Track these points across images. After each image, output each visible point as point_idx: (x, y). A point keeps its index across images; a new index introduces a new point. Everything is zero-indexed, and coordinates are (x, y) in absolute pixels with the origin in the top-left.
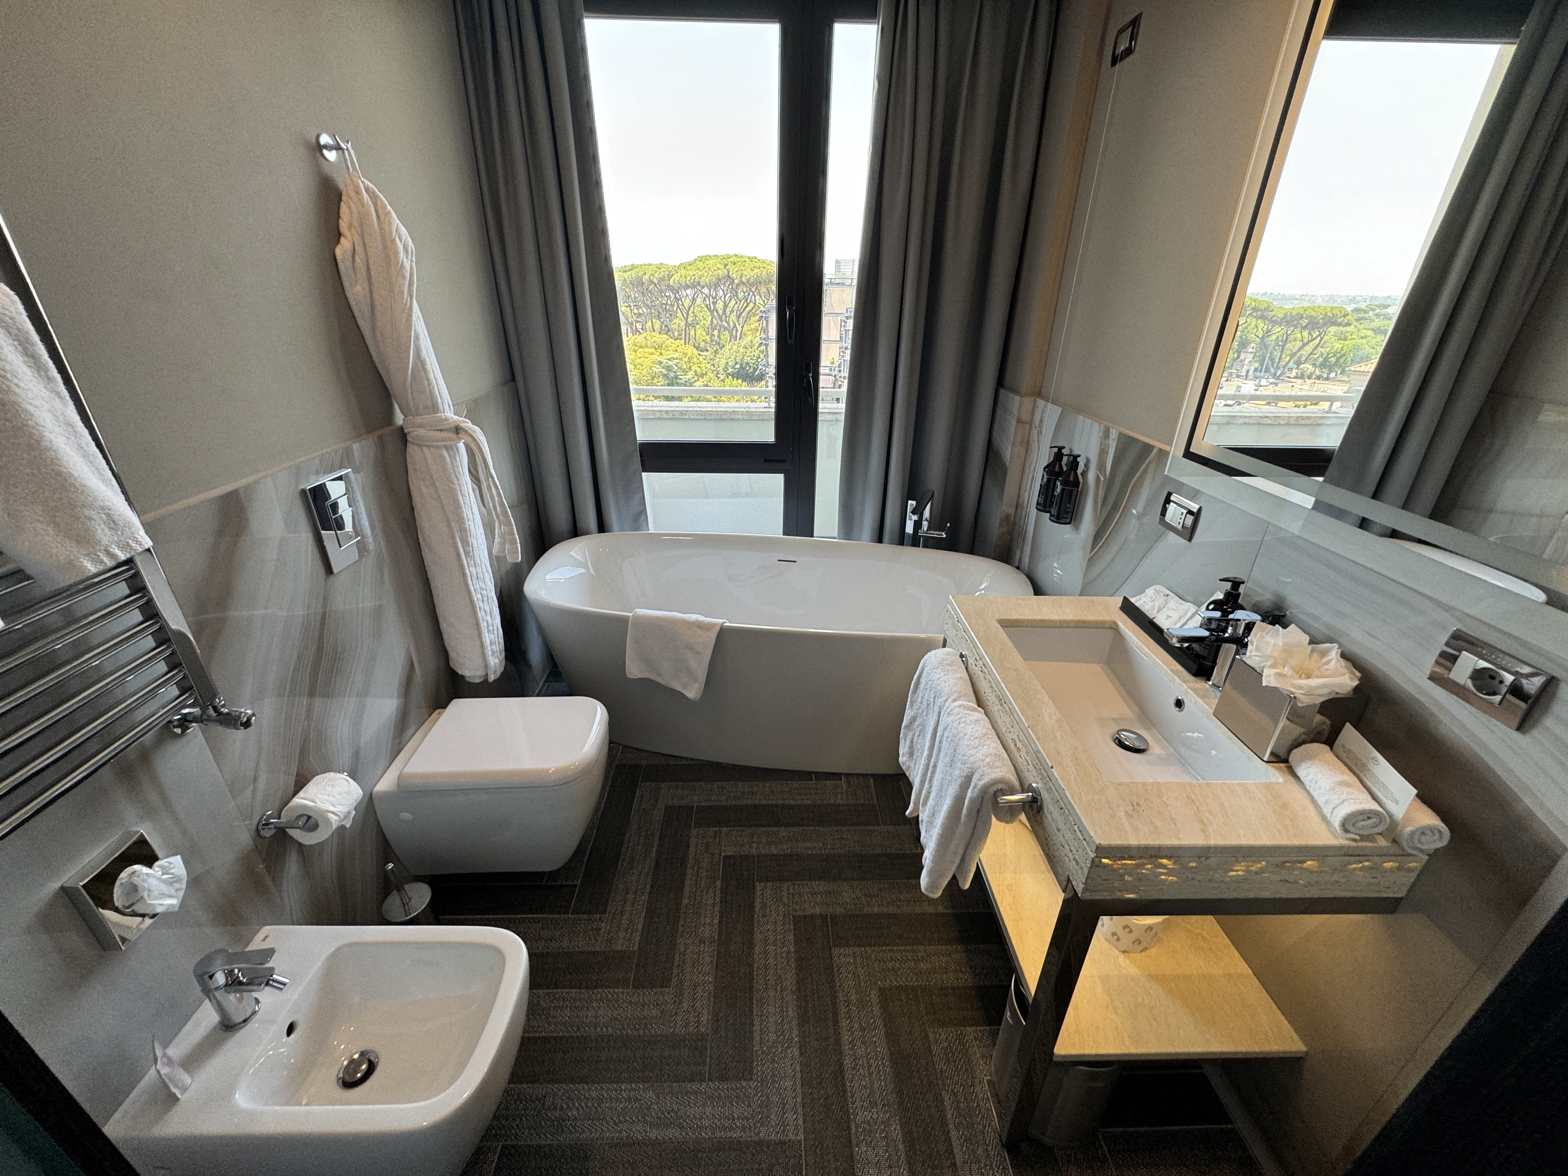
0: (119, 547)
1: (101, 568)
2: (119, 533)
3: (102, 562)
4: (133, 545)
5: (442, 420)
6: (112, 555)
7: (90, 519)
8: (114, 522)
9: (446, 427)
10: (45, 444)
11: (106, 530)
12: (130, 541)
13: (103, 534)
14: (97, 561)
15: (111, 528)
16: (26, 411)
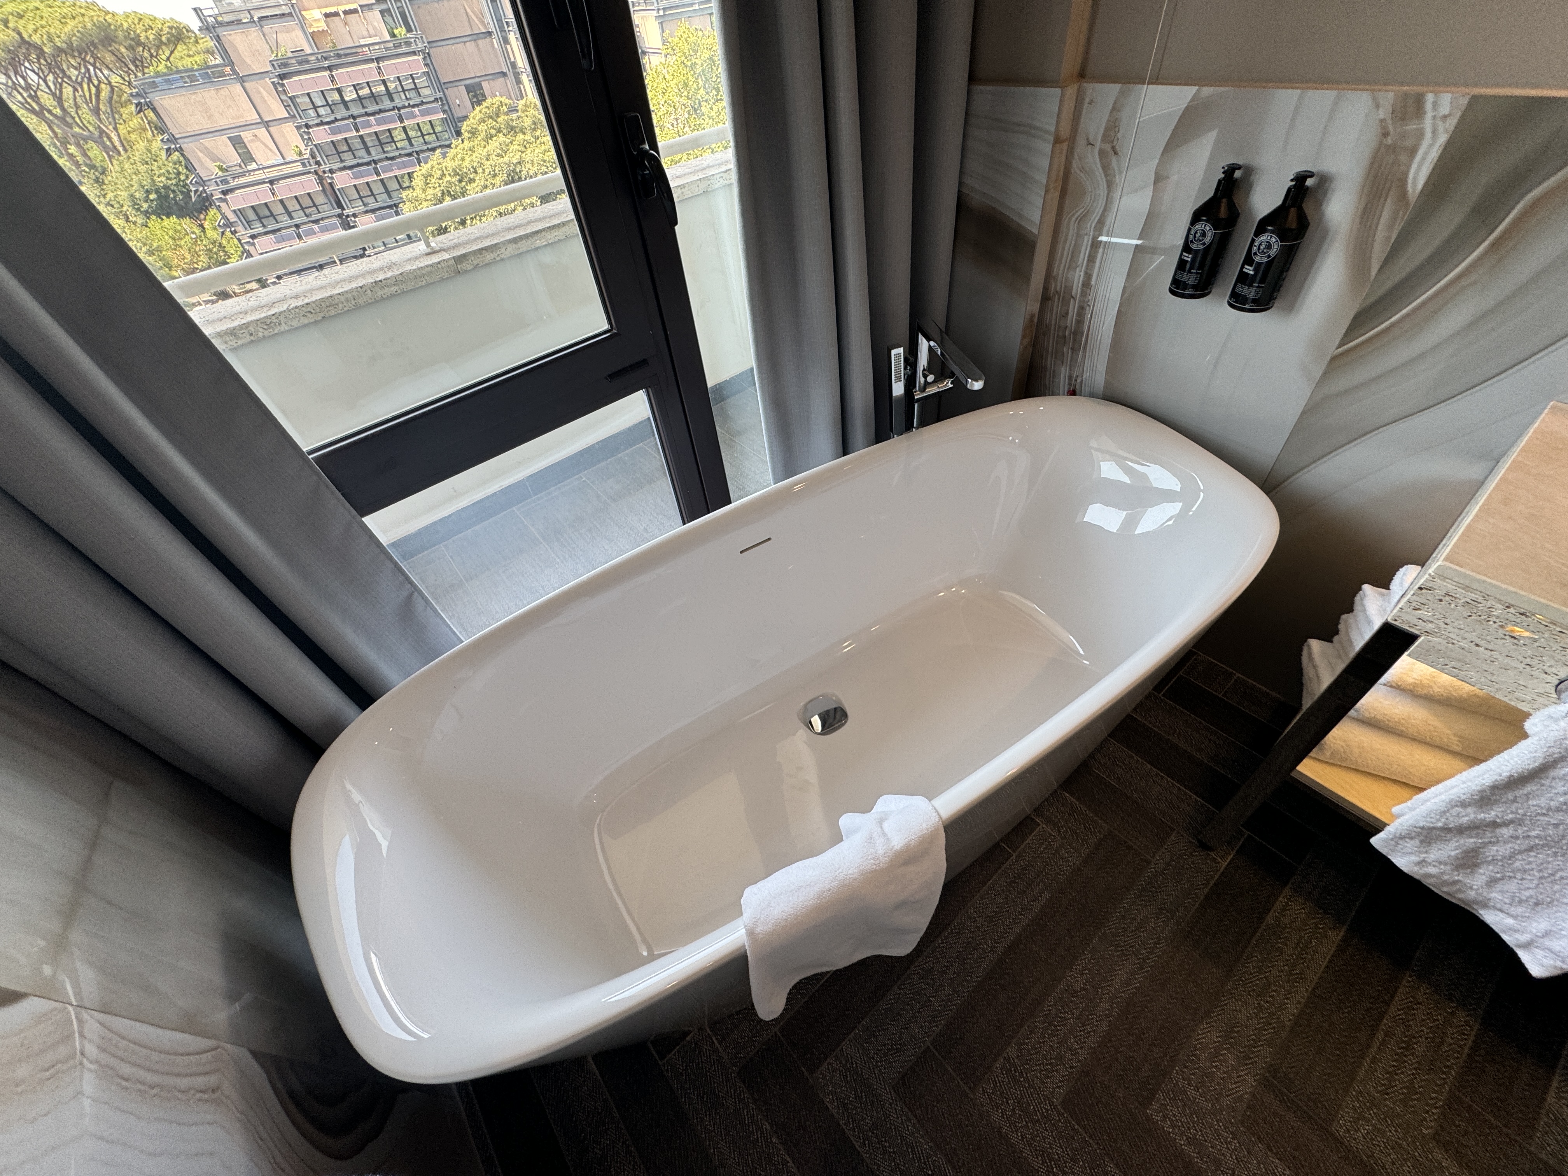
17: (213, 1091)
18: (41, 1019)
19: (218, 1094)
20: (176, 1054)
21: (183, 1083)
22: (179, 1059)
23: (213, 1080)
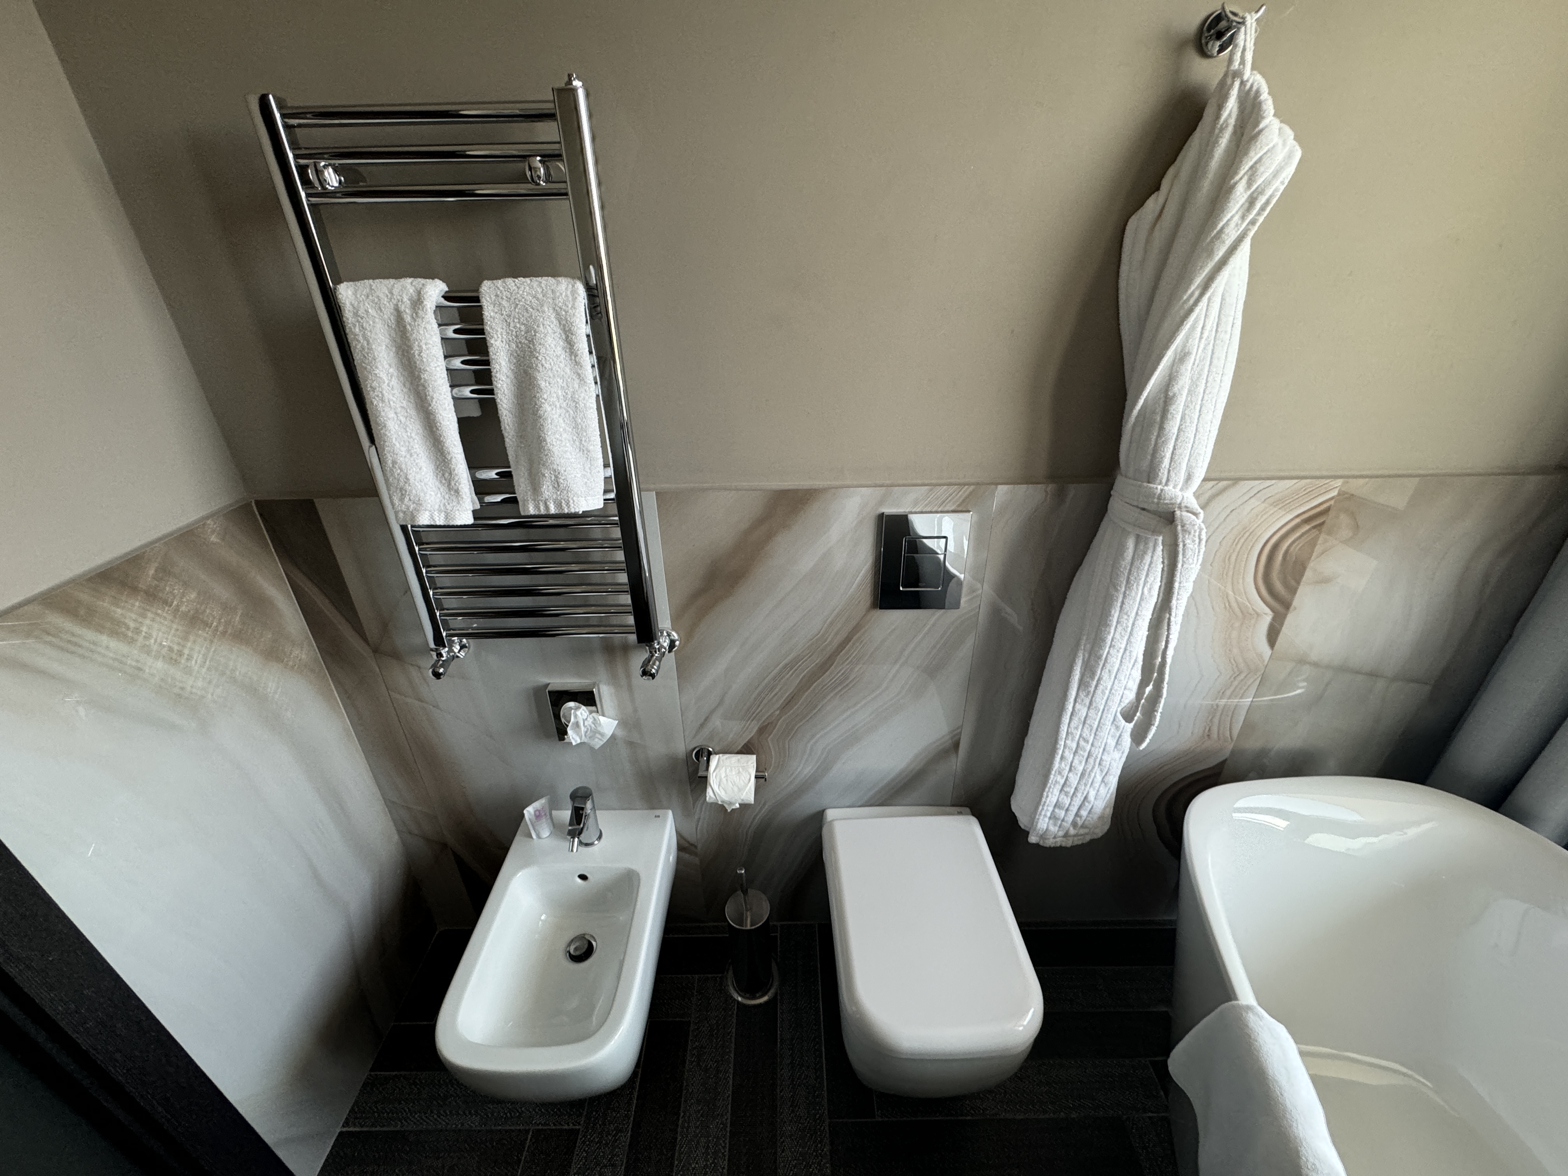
0: (555, 502)
1: (537, 513)
2: (559, 493)
3: (539, 509)
4: (564, 505)
5: (1151, 494)
6: (547, 507)
7: (544, 475)
8: (558, 483)
9: (1153, 507)
10: (541, 412)
11: (551, 487)
12: (563, 502)
13: (547, 490)
14: (537, 507)
15: (554, 487)
16: (539, 387)
17: (1208, 735)
18: (1260, 656)
19: (1206, 738)
20: (1232, 717)
21: (1216, 720)
22: (1229, 718)
23: (1215, 735)
